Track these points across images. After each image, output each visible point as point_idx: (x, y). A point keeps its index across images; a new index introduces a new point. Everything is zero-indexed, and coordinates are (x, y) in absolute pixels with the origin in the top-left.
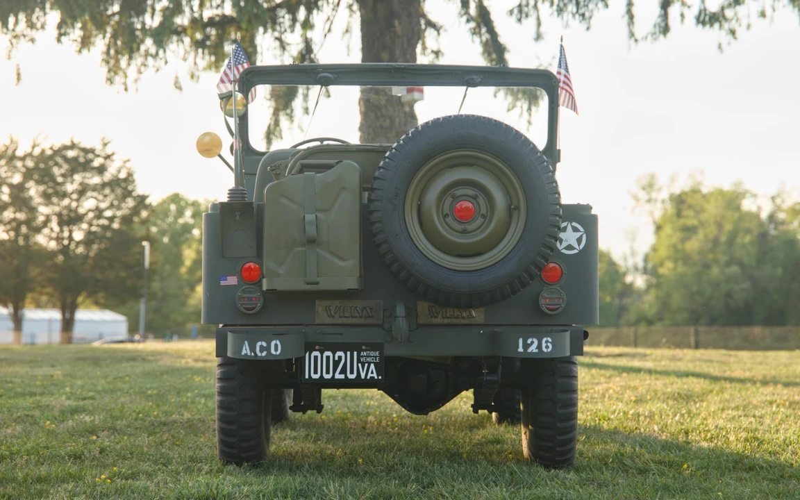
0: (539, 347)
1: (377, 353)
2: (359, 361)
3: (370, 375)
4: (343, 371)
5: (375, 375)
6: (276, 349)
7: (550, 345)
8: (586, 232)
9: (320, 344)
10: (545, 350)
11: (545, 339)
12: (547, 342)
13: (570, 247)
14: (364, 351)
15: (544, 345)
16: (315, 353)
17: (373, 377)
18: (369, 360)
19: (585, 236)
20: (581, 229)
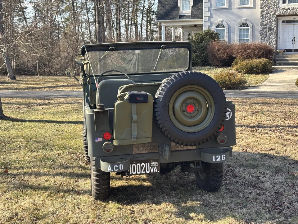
0: (221, 158)
1: (157, 163)
2: (150, 166)
3: (154, 171)
4: (145, 170)
6: (121, 168)
7: (224, 157)
8: (232, 112)
9: (135, 161)
13: (227, 118)
14: (152, 162)
16: (134, 165)
17: (156, 172)
18: (154, 165)
19: (231, 113)
20: (230, 111)
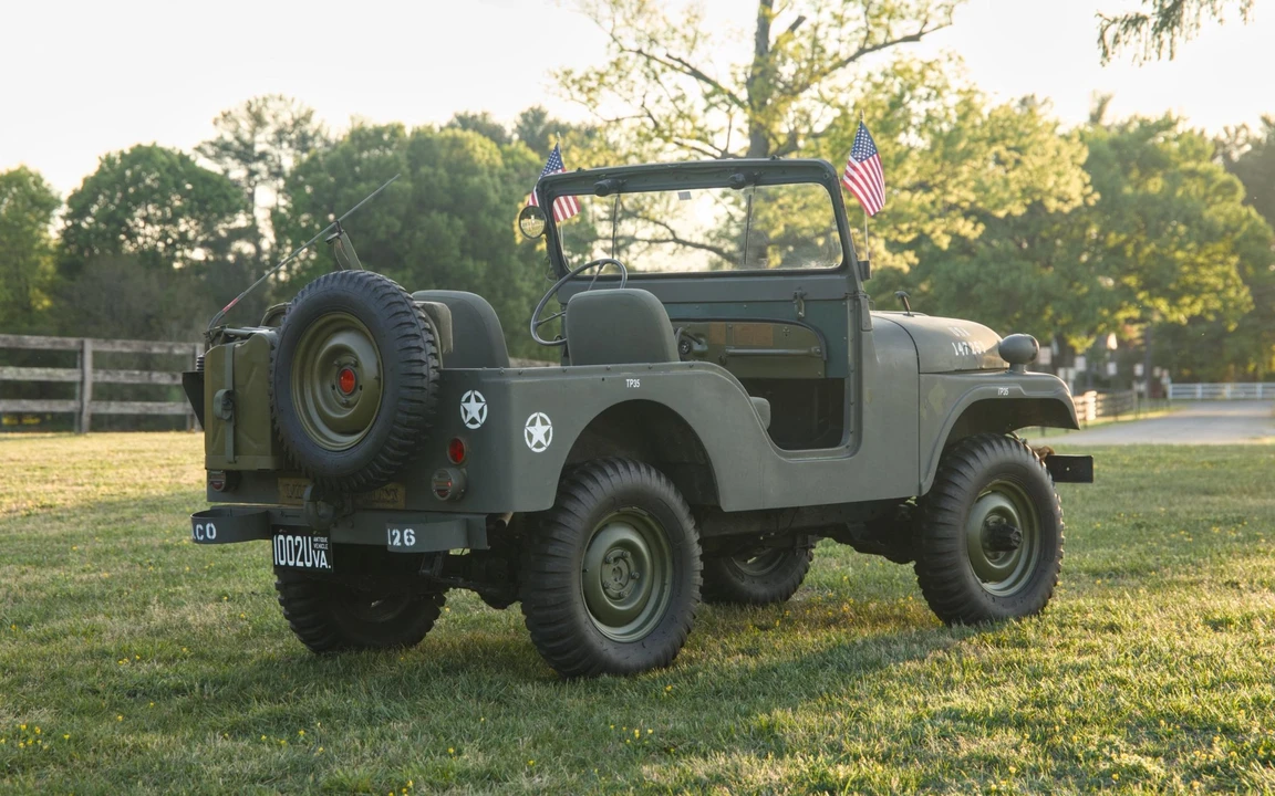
0: (402, 540)
1: (324, 540)
2: (313, 548)
3: (322, 564)
4: (302, 559)
5: (325, 564)
6: (211, 534)
7: (412, 537)
8: (487, 403)
9: (283, 527)
10: (407, 543)
11: (406, 531)
12: (409, 534)
13: (473, 421)
14: (317, 536)
15: (406, 537)
16: (281, 537)
17: (324, 566)
18: (320, 546)
19: (486, 407)
20: (483, 400)
